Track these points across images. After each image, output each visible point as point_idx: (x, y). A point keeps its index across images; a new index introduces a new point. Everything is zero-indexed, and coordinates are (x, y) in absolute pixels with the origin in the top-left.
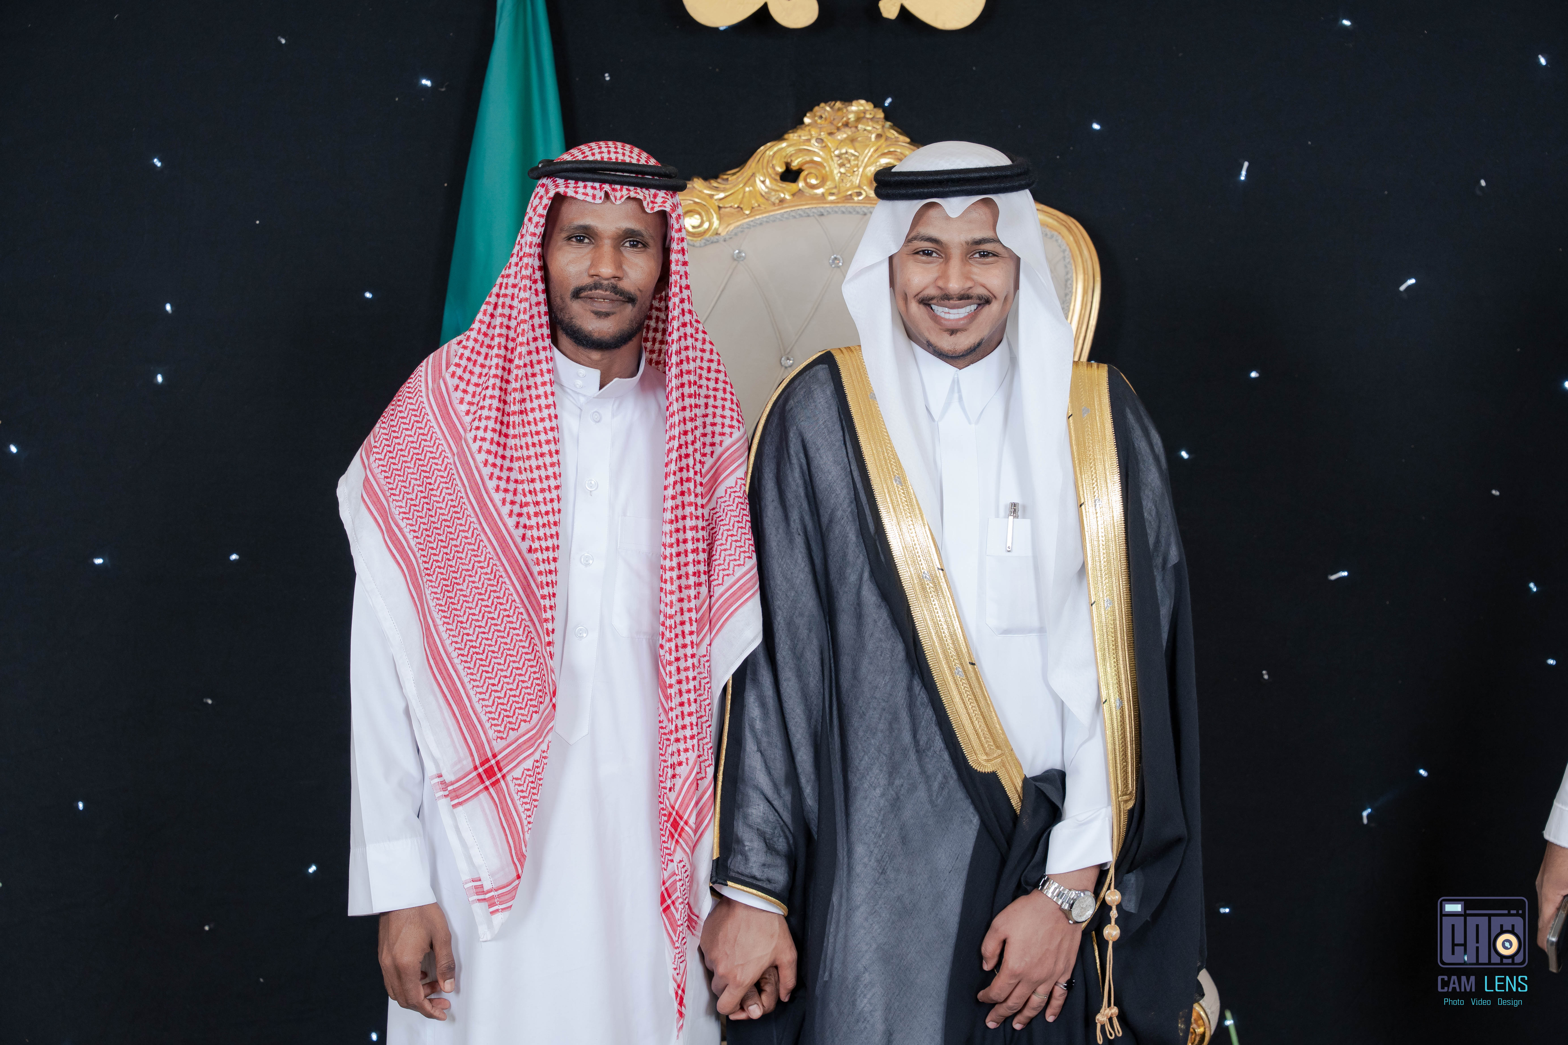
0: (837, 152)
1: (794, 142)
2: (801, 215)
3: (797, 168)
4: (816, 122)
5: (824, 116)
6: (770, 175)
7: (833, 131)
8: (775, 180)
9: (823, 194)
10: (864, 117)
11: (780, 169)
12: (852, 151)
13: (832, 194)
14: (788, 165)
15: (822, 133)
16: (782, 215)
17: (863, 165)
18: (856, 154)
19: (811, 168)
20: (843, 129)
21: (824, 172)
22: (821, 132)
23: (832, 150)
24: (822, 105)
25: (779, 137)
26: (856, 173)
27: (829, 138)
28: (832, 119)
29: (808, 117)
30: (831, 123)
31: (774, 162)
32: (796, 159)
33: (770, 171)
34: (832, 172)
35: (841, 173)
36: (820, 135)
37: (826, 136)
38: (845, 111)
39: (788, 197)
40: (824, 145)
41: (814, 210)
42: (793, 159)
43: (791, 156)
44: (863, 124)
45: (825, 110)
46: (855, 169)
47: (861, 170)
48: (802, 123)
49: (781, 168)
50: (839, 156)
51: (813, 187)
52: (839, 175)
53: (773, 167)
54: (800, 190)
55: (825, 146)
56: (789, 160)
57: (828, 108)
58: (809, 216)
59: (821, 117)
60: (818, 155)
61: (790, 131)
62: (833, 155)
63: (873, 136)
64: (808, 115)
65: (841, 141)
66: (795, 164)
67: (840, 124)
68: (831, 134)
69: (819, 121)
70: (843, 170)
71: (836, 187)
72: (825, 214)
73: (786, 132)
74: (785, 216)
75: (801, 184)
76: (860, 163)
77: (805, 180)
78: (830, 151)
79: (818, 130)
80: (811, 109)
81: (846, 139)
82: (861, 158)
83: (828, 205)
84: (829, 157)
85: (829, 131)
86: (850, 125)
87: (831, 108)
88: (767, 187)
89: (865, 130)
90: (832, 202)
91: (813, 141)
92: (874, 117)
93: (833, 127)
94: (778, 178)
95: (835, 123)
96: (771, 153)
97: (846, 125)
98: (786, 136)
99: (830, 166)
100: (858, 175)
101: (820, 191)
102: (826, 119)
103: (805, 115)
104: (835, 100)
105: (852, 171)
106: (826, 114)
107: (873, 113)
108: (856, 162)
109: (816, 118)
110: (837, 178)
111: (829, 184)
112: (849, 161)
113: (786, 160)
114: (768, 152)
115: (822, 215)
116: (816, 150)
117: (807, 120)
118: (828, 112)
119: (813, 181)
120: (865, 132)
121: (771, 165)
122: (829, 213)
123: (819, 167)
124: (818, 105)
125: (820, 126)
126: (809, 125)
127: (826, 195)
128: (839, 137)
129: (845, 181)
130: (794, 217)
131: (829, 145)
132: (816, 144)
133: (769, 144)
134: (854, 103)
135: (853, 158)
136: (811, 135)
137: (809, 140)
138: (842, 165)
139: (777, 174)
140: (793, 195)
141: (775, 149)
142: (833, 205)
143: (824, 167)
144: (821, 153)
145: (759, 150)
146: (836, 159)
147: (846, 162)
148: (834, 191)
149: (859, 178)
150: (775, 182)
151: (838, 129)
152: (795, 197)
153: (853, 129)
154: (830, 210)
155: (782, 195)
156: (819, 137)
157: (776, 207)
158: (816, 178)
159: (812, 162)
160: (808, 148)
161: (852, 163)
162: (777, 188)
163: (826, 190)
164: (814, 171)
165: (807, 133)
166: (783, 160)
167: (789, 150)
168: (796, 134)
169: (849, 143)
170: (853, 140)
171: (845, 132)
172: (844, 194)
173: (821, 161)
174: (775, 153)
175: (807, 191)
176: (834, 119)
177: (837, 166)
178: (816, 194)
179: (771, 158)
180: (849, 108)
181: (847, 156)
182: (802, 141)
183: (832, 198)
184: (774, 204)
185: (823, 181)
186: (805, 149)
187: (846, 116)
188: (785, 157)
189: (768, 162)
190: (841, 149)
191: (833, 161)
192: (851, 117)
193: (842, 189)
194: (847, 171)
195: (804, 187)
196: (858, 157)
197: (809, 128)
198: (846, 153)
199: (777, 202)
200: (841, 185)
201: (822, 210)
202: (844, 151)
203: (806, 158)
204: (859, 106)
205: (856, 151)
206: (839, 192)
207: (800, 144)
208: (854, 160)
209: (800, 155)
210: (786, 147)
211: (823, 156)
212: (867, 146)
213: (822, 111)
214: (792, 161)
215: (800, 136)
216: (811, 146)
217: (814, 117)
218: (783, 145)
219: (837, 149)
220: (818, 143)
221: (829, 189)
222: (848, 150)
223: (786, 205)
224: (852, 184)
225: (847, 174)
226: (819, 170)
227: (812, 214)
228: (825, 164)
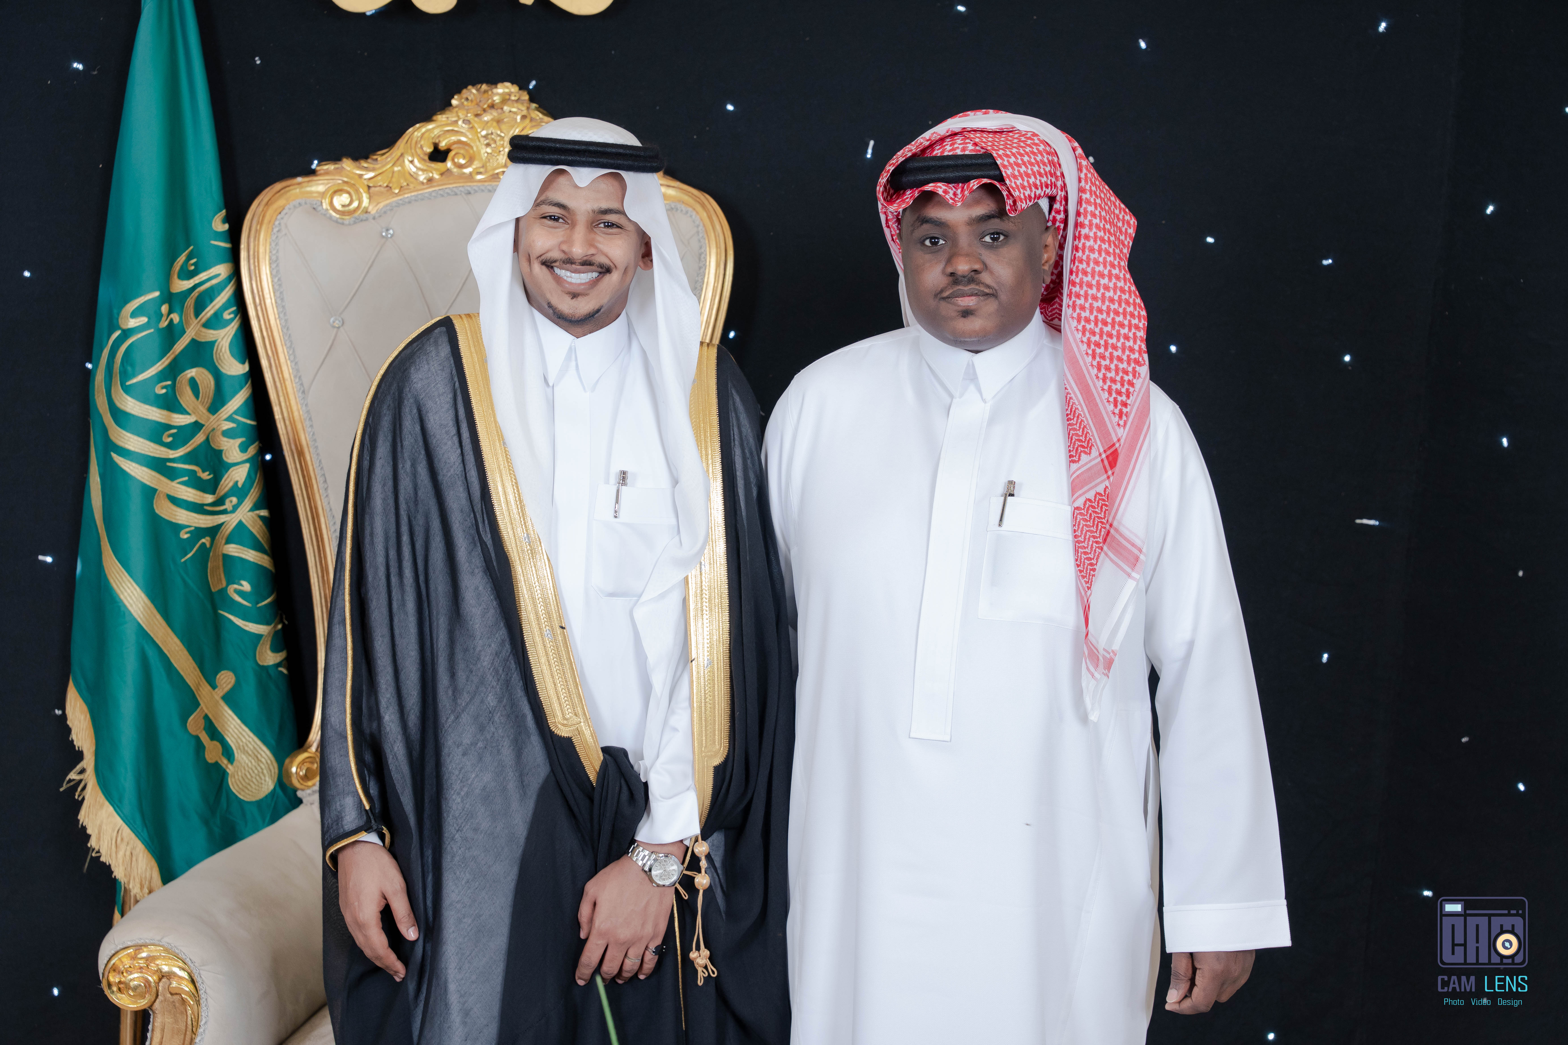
0: (484, 133)
1: (443, 123)
2: (448, 194)
3: (445, 148)
4: (463, 103)
5: (470, 98)
6: (419, 156)
7: (479, 112)
8: (424, 160)
9: (471, 173)
10: (509, 99)
11: (429, 149)
12: (499, 132)
13: (480, 173)
14: (436, 146)
15: (469, 115)
16: (430, 193)
18: (503, 135)
19: (459, 148)
20: (490, 111)
21: (471, 152)
22: (468, 113)
23: (479, 130)
24: (470, 87)
25: (427, 118)
26: (502, 153)
27: (476, 119)
28: (478, 100)
29: (456, 99)
30: (477, 104)
31: (422, 142)
32: (444, 140)
33: (419, 151)
34: (479, 152)
35: (488, 153)
36: (467, 116)
37: (472, 117)
38: (490, 93)
39: (436, 176)
40: (471, 126)
41: (461, 189)
42: (441, 139)
43: (439, 136)
44: (509, 106)
45: (471, 92)
46: (501, 149)
48: (450, 105)
49: (430, 148)
50: (485, 137)
51: (461, 166)
52: (486, 155)
53: (422, 147)
54: (448, 169)
55: (472, 128)
56: (437, 141)
57: (474, 91)
58: (456, 194)
59: (467, 99)
60: (466, 136)
61: (439, 113)
62: (479, 135)
63: (519, 118)
64: (456, 97)
65: (487, 122)
66: (443, 145)
67: (485, 106)
68: (477, 115)
69: (465, 103)
70: (489, 150)
71: (483, 167)
72: (472, 192)
73: (434, 114)
74: (433, 194)
75: (449, 164)
77: (453, 160)
78: (477, 132)
79: (465, 112)
80: (459, 92)
81: (492, 120)
83: (475, 184)
84: (476, 137)
85: (476, 113)
86: (496, 107)
87: (478, 90)
88: (416, 167)
89: (510, 111)
90: (480, 181)
91: (460, 123)
92: (519, 99)
93: (479, 109)
94: (426, 158)
95: (481, 104)
96: (419, 134)
97: (492, 106)
98: (435, 118)
99: (477, 147)
101: (467, 171)
102: (472, 101)
103: (453, 97)
104: (482, 83)
105: (498, 151)
106: (472, 96)
107: (518, 95)
108: (502, 143)
109: (463, 100)
110: (484, 158)
111: (476, 164)
112: (495, 142)
113: (434, 141)
114: (416, 133)
115: (470, 193)
116: (464, 131)
117: (454, 102)
118: (474, 94)
119: (462, 161)
120: (511, 113)
121: (419, 146)
122: (476, 191)
123: (467, 148)
124: (466, 87)
125: (466, 108)
126: (456, 107)
127: (473, 175)
128: (486, 119)
129: (491, 161)
130: (442, 196)
131: (476, 126)
132: (464, 125)
133: (418, 125)
134: (499, 85)
135: (499, 138)
136: (458, 116)
137: (456, 122)
138: (488, 145)
139: (425, 154)
140: (442, 174)
141: (423, 130)
142: (479, 184)
143: (472, 147)
144: (468, 134)
145: (408, 132)
146: (482, 140)
147: (491, 142)
148: (482, 170)
150: (423, 162)
151: (484, 110)
152: (444, 177)
153: (499, 111)
154: (476, 188)
155: (431, 175)
156: (466, 118)
157: (425, 187)
158: (464, 158)
159: (460, 142)
160: (456, 129)
161: (498, 143)
162: (425, 168)
163: (474, 169)
164: (462, 151)
165: (454, 115)
166: (431, 141)
167: (436, 132)
168: (444, 116)
169: (495, 124)
170: (499, 121)
171: (491, 114)
172: (491, 173)
173: (469, 142)
174: (423, 134)
175: (455, 170)
176: (480, 101)
177: (484, 147)
178: (464, 173)
179: (419, 139)
180: (495, 91)
181: (493, 136)
182: (449, 122)
183: (479, 177)
184: (423, 183)
185: (471, 161)
186: (452, 130)
187: (492, 99)
188: (433, 138)
189: (416, 142)
190: (487, 130)
191: (480, 141)
192: (497, 99)
193: (489, 168)
194: (493, 150)
195: (453, 167)
196: (503, 137)
197: (457, 109)
198: (492, 133)
199: (425, 181)
200: (488, 164)
201: (469, 189)
202: (490, 132)
203: (454, 138)
204: (504, 89)
205: (501, 132)
206: (486, 172)
207: (447, 125)
208: (500, 140)
209: (448, 136)
210: (433, 128)
211: (470, 136)
212: (513, 126)
213: (469, 93)
214: (439, 141)
215: (448, 118)
216: (458, 127)
217: (461, 99)
218: (430, 126)
219: (483, 130)
220: (465, 124)
221: (476, 168)
222: (493, 131)
223: (435, 184)
224: (498, 163)
225: (493, 154)
226: (467, 151)
227: (459, 193)
228: (472, 144)
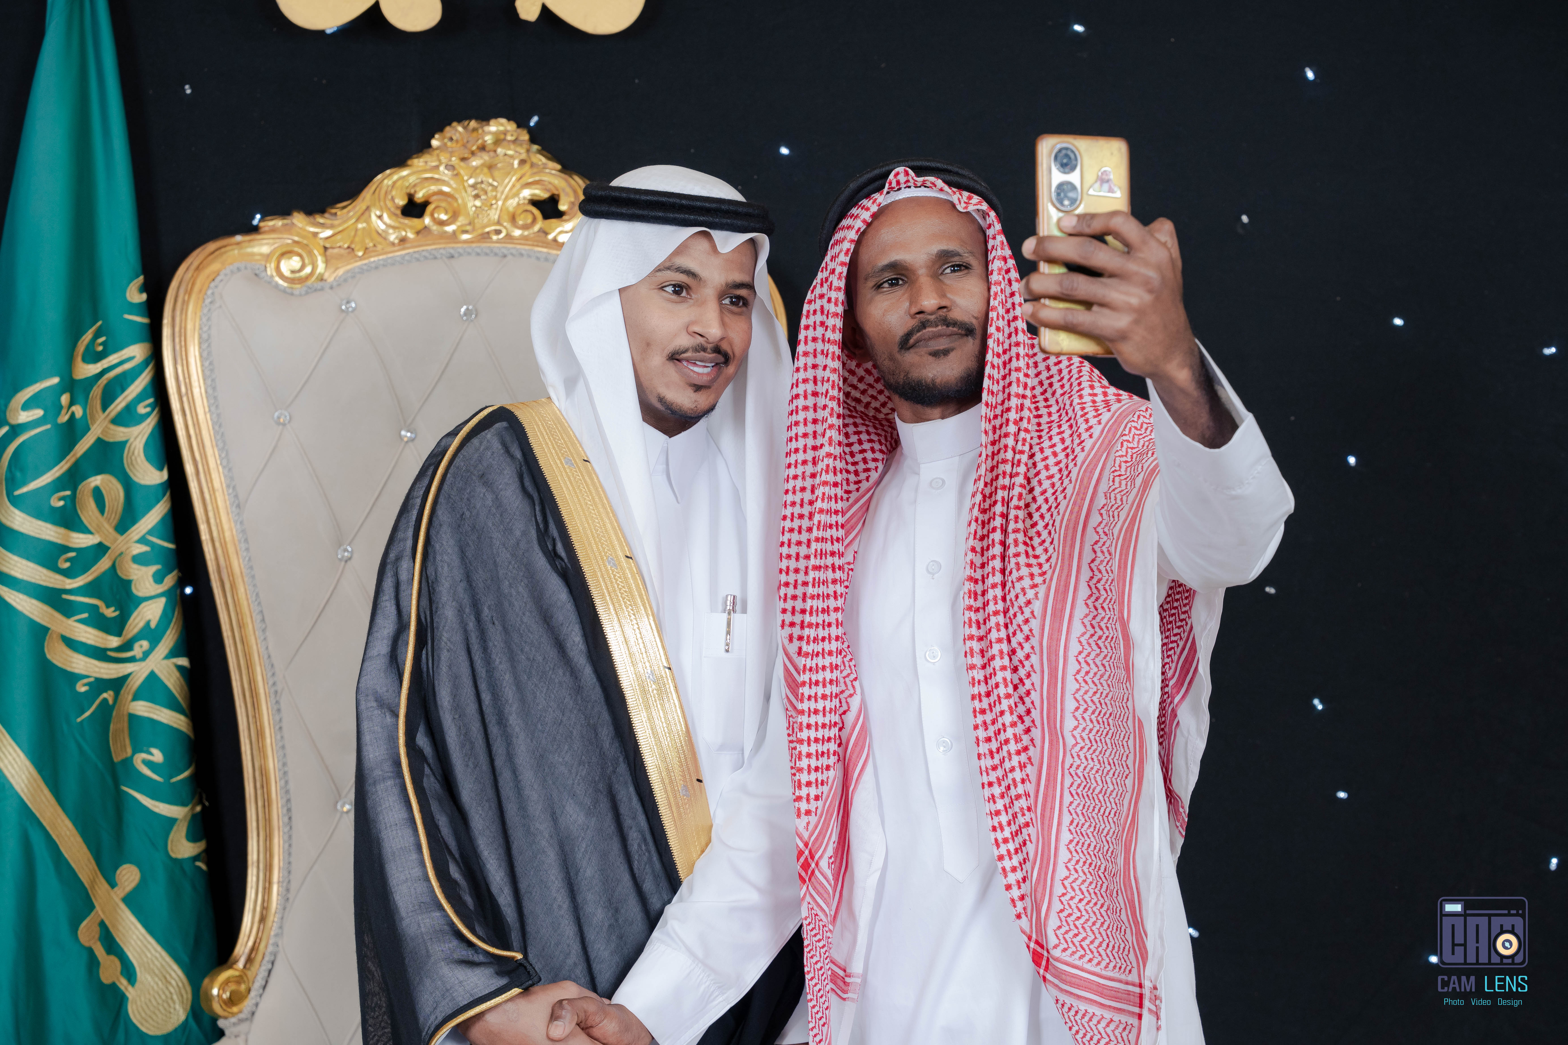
0: (472, 181)
1: (420, 169)
2: (426, 258)
3: (422, 200)
4: (445, 144)
5: (454, 138)
6: (389, 209)
7: (466, 156)
8: (395, 215)
9: (454, 232)
10: (504, 139)
11: (402, 202)
12: (491, 181)
13: (466, 232)
14: (411, 198)
15: (454, 159)
16: (403, 257)
17: (503, 197)
18: (495, 184)
19: (440, 200)
20: (479, 154)
21: (455, 205)
22: (451, 157)
23: (466, 178)
24: (455, 124)
25: (401, 162)
26: (494, 206)
27: (462, 164)
28: (465, 141)
29: (437, 139)
30: (464, 146)
31: (394, 193)
32: (421, 190)
33: (389, 204)
34: (465, 205)
35: (476, 207)
36: (450, 160)
37: (458, 161)
38: (480, 131)
39: (411, 235)
40: (455, 172)
41: (442, 251)
42: (417, 189)
43: (415, 186)
44: (504, 148)
45: (456, 130)
46: (494, 202)
47: (500, 203)
48: (429, 146)
49: (403, 200)
50: (474, 186)
51: (442, 223)
52: (474, 209)
53: (393, 199)
54: (426, 227)
55: (457, 175)
56: (412, 191)
57: (460, 129)
58: (435, 258)
59: (451, 139)
60: (448, 185)
61: (415, 156)
62: (466, 184)
63: (516, 163)
64: (437, 136)
65: (476, 168)
66: (420, 196)
67: (474, 148)
68: (463, 159)
69: (449, 144)
70: (478, 203)
71: (470, 224)
72: (456, 255)
73: (410, 157)
74: (407, 258)
75: (427, 220)
76: (499, 195)
77: (432, 215)
78: (463, 181)
79: (448, 155)
80: (441, 130)
81: (483, 165)
82: (500, 189)
83: (459, 245)
84: (461, 187)
85: (462, 156)
86: (487, 149)
87: (465, 128)
88: (385, 223)
89: (506, 155)
90: (466, 242)
91: (442, 168)
92: (516, 139)
93: (466, 151)
94: (399, 212)
95: (469, 145)
96: (390, 183)
97: (483, 148)
98: (409, 162)
99: (463, 199)
100: (496, 209)
101: (450, 229)
102: (457, 141)
103: (433, 137)
104: (470, 118)
105: (489, 204)
106: (458, 135)
107: (515, 134)
108: (494, 193)
109: (446, 140)
110: (471, 213)
111: (461, 220)
112: (486, 193)
113: (408, 191)
114: (386, 181)
115: (452, 257)
116: (446, 179)
117: (435, 143)
118: (460, 133)
119: (443, 217)
120: (506, 157)
121: (390, 197)
122: (460, 255)
123: (450, 200)
124: (450, 124)
125: (450, 150)
126: (437, 148)
127: (458, 234)
128: (474, 164)
129: (480, 216)
130: (418, 260)
131: (462, 172)
132: (446, 172)
133: (388, 172)
134: (492, 122)
135: (490, 188)
136: (440, 161)
137: (437, 167)
138: (477, 196)
139: (397, 208)
140: (418, 233)
141: (395, 177)
142: (465, 245)
143: (456, 199)
144: (452, 182)
145: (376, 179)
146: (469, 190)
147: (481, 193)
148: (468, 228)
149: (498, 212)
150: (394, 218)
151: (473, 153)
152: (420, 236)
153: (492, 154)
154: (461, 251)
155: (404, 233)
156: (450, 163)
157: (396, 248)
158: (446, 213)
159: (441, 193)
160: (436, 176)
161: (490, 194)
162: (397, 225)
163: (459, 227)
164: (443, 204)
165: (435, 158)
166: (405, 191)
167: (412, 179)
168: (422, 160)
169: (486, 170)
170: (491, 167)
171: (482, 158)
172: (480, 232)
173: (452, 192)
174: (395, 183)
175: (435, 228)
176: (468, 142)
177: (471, 198)
178: (446, 232)
179: (390, 188)
180: (486, 129)
181: (483, 186)
182: (428, 167)
183: (465, 237)
184: (393, 244)
185: (454, 217)
186: (432, 178)
187: (483, 138)
188: (407, 188)
189: (386, 193)
190: (476, 178)
191: (466, 191)
192: (489, 139)
193: (477, 226)
194: (483, 204)
195: (431, 224)
196: (496, 187)
197: (437, 152)
198: (482, 182)
199: (396, 241)
200: (476, 221)
201: (452, 251)
202: (480, 180)
203: (434, 188)
204: (498, 126)
205: (494, 180)
206: (474, 230)
207: (426, 171)
208: (492, 191)
209: (426, 185)
210: (408, 175)
211: (454, 186)
212: (508, 174)
213: (453, 132)
214: (415, 192)
215: (426, 162)
216: (439, 174)
217: (444, 138)
218: (405, 172)
219: (471, 177)
220: (448, 170)
221: (462, 226)
222: (484, 179)
223: (407, 245)
224: (490, 220)
225: (483, 207)
226: (449, 203)
227: (439, 256)
228: (457, 196)
